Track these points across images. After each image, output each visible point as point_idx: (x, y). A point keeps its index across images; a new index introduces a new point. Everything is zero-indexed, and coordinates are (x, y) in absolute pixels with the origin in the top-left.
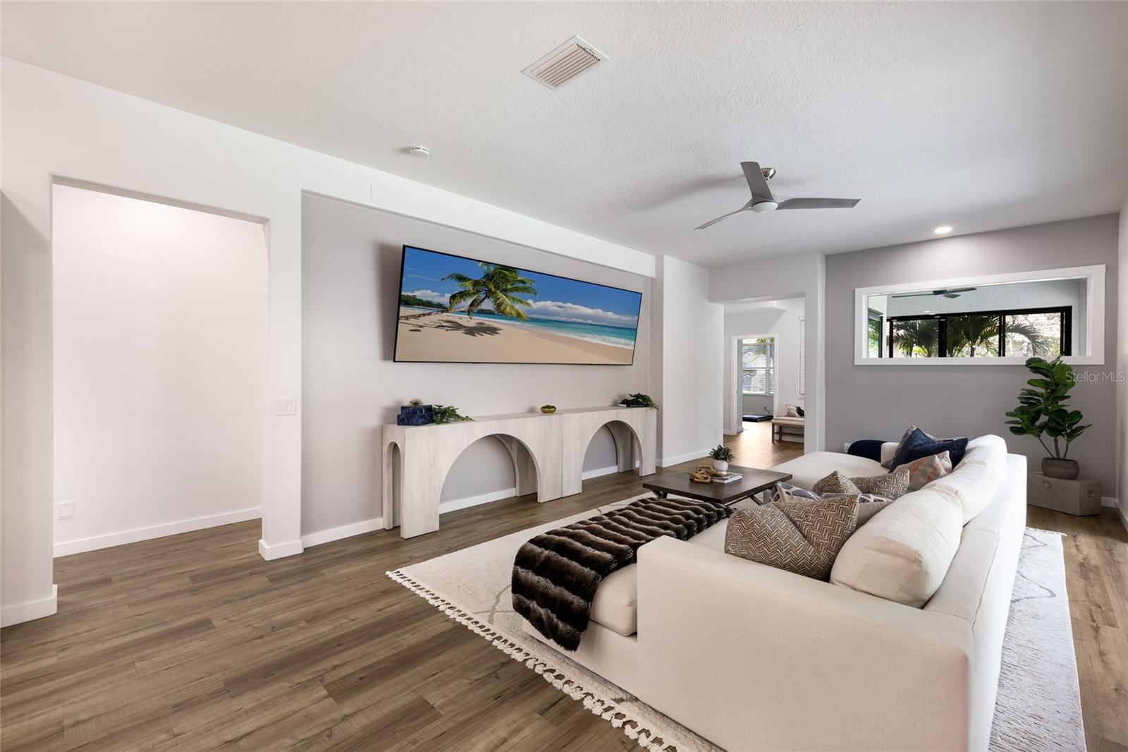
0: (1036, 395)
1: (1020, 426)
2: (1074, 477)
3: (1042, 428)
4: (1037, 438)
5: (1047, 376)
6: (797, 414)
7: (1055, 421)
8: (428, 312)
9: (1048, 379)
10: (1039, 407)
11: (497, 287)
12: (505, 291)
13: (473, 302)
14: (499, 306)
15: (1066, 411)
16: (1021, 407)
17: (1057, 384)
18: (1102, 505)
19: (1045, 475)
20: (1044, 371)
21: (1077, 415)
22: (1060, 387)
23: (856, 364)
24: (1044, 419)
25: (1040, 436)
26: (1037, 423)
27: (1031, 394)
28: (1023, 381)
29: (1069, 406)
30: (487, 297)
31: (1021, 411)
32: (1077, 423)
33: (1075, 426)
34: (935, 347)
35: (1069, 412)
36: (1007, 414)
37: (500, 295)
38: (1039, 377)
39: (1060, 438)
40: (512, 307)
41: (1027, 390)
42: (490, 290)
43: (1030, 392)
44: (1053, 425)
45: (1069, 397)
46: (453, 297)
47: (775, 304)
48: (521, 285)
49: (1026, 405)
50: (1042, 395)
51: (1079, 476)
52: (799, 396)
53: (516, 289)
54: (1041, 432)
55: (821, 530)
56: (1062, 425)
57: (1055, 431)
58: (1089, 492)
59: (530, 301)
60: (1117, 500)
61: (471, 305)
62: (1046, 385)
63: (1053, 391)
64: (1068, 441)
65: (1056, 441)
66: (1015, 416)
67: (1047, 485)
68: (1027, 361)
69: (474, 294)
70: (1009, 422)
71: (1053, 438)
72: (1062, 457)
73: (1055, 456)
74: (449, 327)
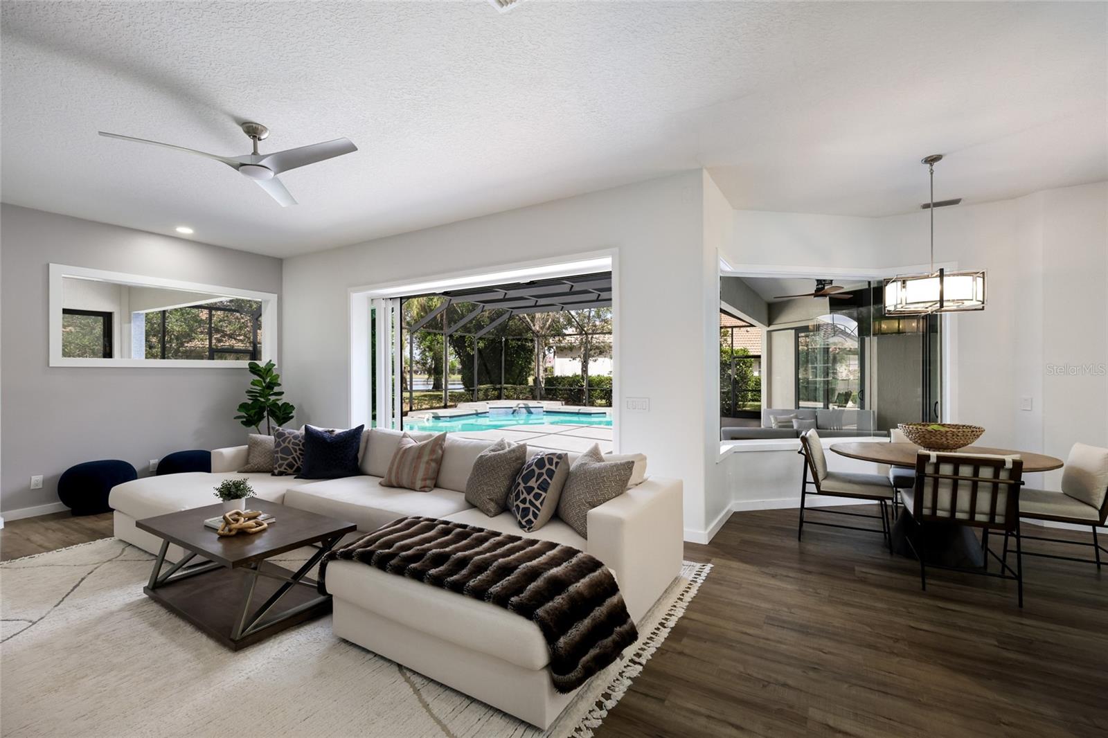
0: (256, 393)
5: (261, 378)
21: (288, 406)
22: (272, 385)
23: (52, 364)
27: (253, 392)
35: (280, 404)
38: (257, 378)
41: (250, 389)
62: (261, 384)
70: (238, 417)
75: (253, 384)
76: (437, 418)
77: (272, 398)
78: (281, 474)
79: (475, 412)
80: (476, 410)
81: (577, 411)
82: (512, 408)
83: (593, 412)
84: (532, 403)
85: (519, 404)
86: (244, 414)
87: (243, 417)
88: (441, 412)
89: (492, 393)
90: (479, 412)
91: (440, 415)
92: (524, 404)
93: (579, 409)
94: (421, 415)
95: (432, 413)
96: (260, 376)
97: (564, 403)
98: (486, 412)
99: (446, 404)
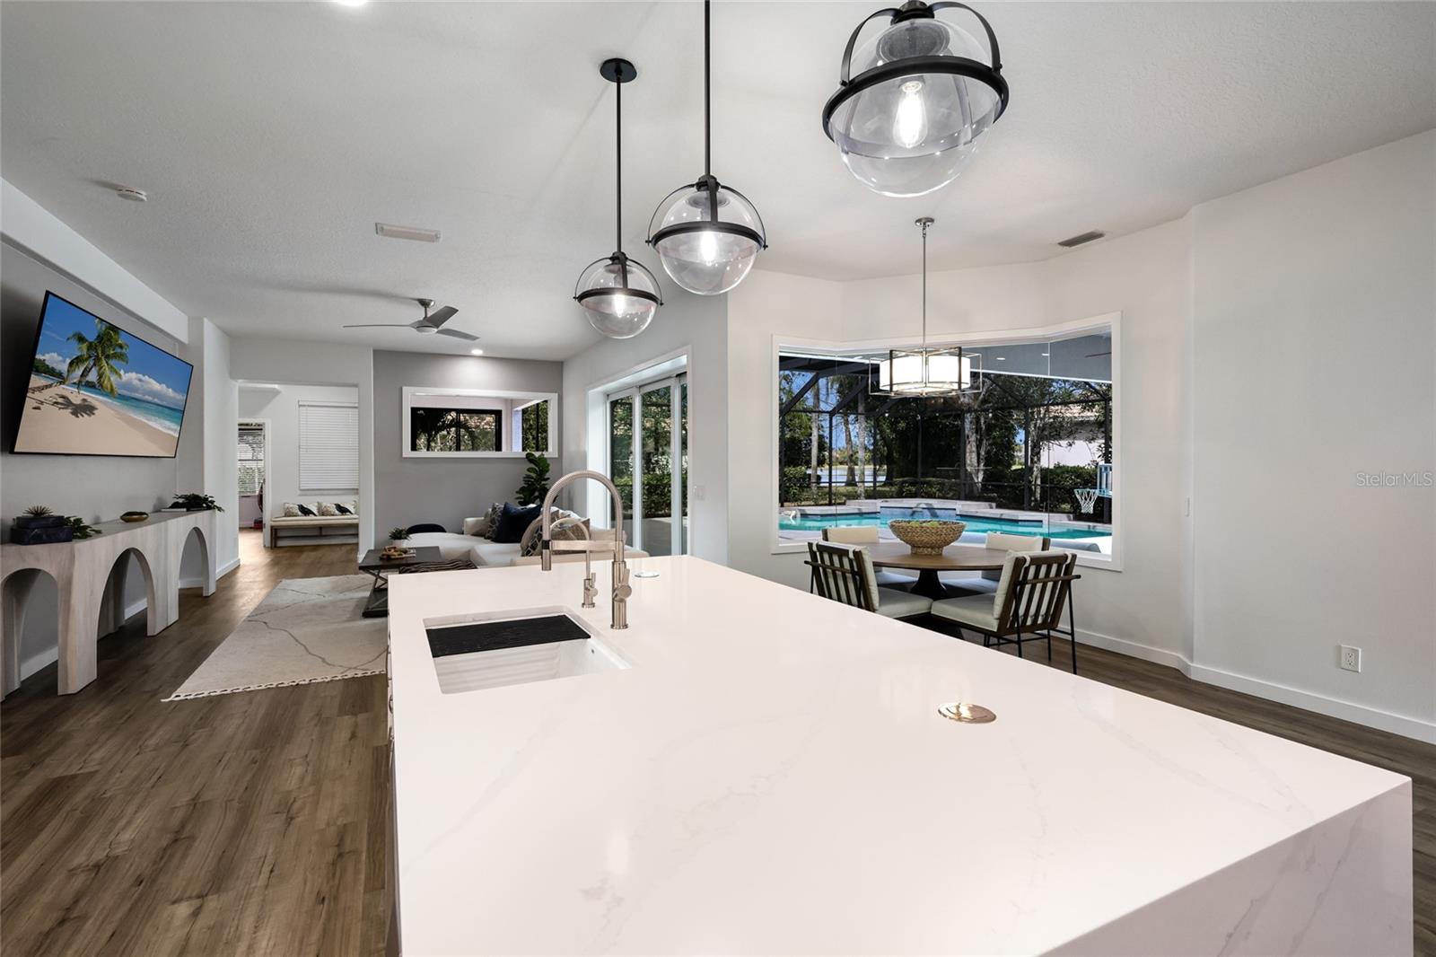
0: (532, 478)
1: (524, 501)
6: (299, 513)
8: (50, 382)
9: (537, 468)
10: (532, 486)
11: (103, 353)
12: (108, 357)
13: (85, 369)
14: (101, 376)
16: (524, 487)
17: (543, 470)
22: (544, 472)
23: (402, 457)
24: (537, 494)
26: (533, 498)
30: (95, 365)
31: (522, 490)
37: (104, 362)
38: (533, 466)
40: (109, 378)
41: (527, 475)
42: (97, 356)
43: (528, 477)
44: (540, 496)
45: (548, 479)
46: (71, 364)
47: (276, 386)
48: (119, 350)
49: (528, 486)
50: (534, 478)
52: (299, 492)
53: (115, 356)
59: (122, 372)
61: (82, 376)
62: (537, 471)
63: (540, 475)
66: (520, 493)
68: (526, 455)
69: (87, 359)
70: (517, 498)
74: (62, 404)
75: (528, 470)
76: (804, 516)
77: (543, 482)
78: (488, 538)
79: (856, 511)
80: (859, 509)
81: (998, 516)
83: (1020, 518)
84: (936, 503)
85: (919, 505)
86: (521, 496)
87: (521, 498)
88: (809, 510)
89: (907, 488)
90: (864, 511)
91: (808, 512)
92: (926, 504)
93: (1002, 515)
94: (789, 512)
95: (800, 510)
96: (535, 464)
97: (994, 505)
98: (875, 513)
99: (830, 501)
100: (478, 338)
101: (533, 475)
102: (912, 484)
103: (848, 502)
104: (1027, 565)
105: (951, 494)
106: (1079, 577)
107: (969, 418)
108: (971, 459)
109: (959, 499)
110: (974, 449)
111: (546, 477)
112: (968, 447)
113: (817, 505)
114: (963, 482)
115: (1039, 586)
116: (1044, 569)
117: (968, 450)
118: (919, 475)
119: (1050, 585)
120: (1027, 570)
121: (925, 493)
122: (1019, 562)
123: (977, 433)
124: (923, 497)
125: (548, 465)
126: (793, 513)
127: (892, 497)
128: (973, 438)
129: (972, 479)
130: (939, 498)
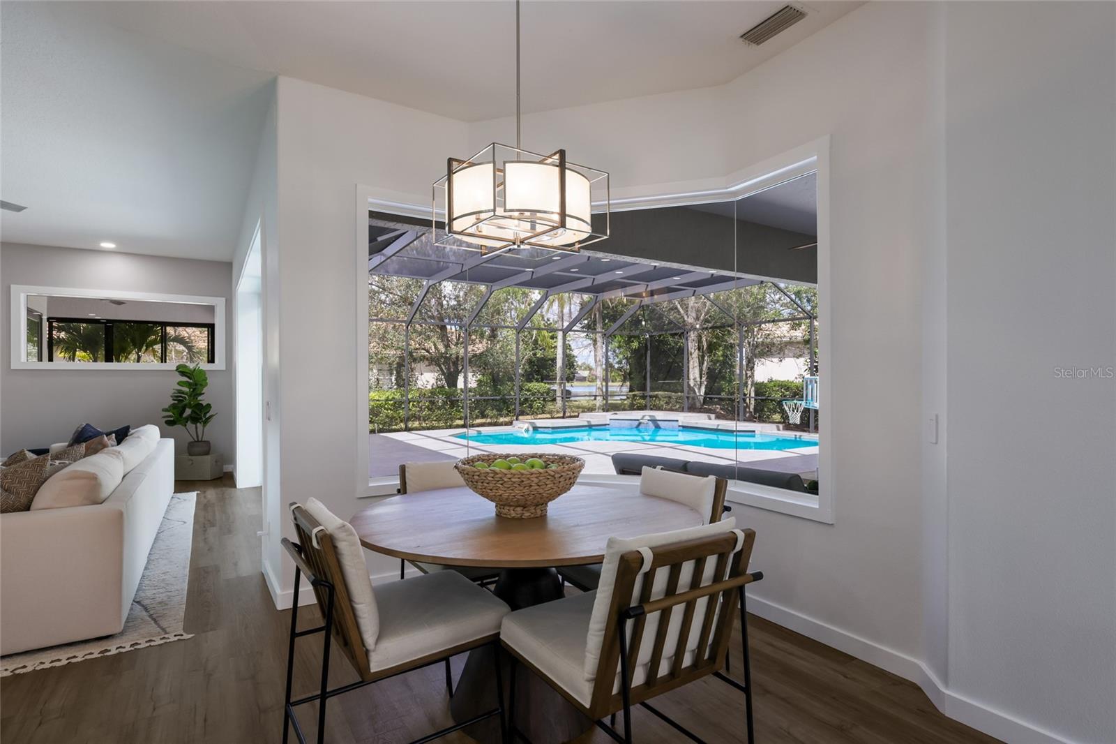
0: (183, 393)
1: (172, 419)
2: (207, 453)
3: (187, 419)
4: (184, 428)
5: (190, 379)
7: (195, 413)
9: (191, 381)
10: (184, 403)
15: (201, 404)
16: (174, 404)
17: (196, 385)
18: (225, 471)
19: (190, 455)
20: (189, 375)
21: (209, 406)
22: (198, 386)
23: (12, 368)
24: (188, 412)
25: (186, 425)
26: (185, 415)
27: (179, 393)
28: (174, 383)
29: (204, 400)
31: (173, 406)
32: (208, 412)
33: (208, 415)
34: (102, 353)
35: (204, 405)
36: (163, 410)
38: (185, 379)
39: (198, 424)
41: (177, 390)
43: (180, 391)
44: (194, 415)
45: (203, 394)
49: (176, 402)
50: (186, 394)
51: (211, 452)
54: (187, 422)
55: (20, 482)
56: (199, 415)
57: (195, 419)
58: (216, 462)
60: (232, 466)
62: (189, 385)
63: (194, 389)
64: (204, 426)
65: (196, 428)
66: (169, 411)
67: (190, 462)
68: (177, 367)
70: (164, 417)
71: (194, 425)
72: (200, 440)
73: (196, 440)
75: (178, 384)
76: (535, 429)
77: (199, 399)
80: (588, 422)
82: (638, 420)
83: (736, 429)
84: (659, 415)
85: (644, 416)
86: (170, 414)
87: (171, 416)
88: (543, 423)
90: (593, 423)
91: (538, 425)
92: (650, 416)
93: (718, 425)
94: (521, 425)
95: (530, 423)
96: (188, 377)
97: (713, 416)
98: (605, 425)
99: (564, 414)
100: (25, 208)
101: (186, 389)
102: (644, 397)
103: (581, 415)
104: (646, 567)
105: (678, 406)
106: (758, 576)
107: (692, 335)
108: (694, 373)
109: (683, 411)
110: (697, 364)
111: (203, 392)
112: (691, 363)
113: (552, 418)
114: (687, 395)
115: (678, 612)
116: (687, 569)
117: (691, 367)
118: (648, 389)
119: (701, 604)
120: (649, 578)
121: (654, 406)
122: (629, 565)
123: (699, 350)
124: (651, 409)
125: (206, 379)
126: (526, 426)
127: (624, 410)
128: (695, 354)
129: (695, 392)
130: (666, 410)
